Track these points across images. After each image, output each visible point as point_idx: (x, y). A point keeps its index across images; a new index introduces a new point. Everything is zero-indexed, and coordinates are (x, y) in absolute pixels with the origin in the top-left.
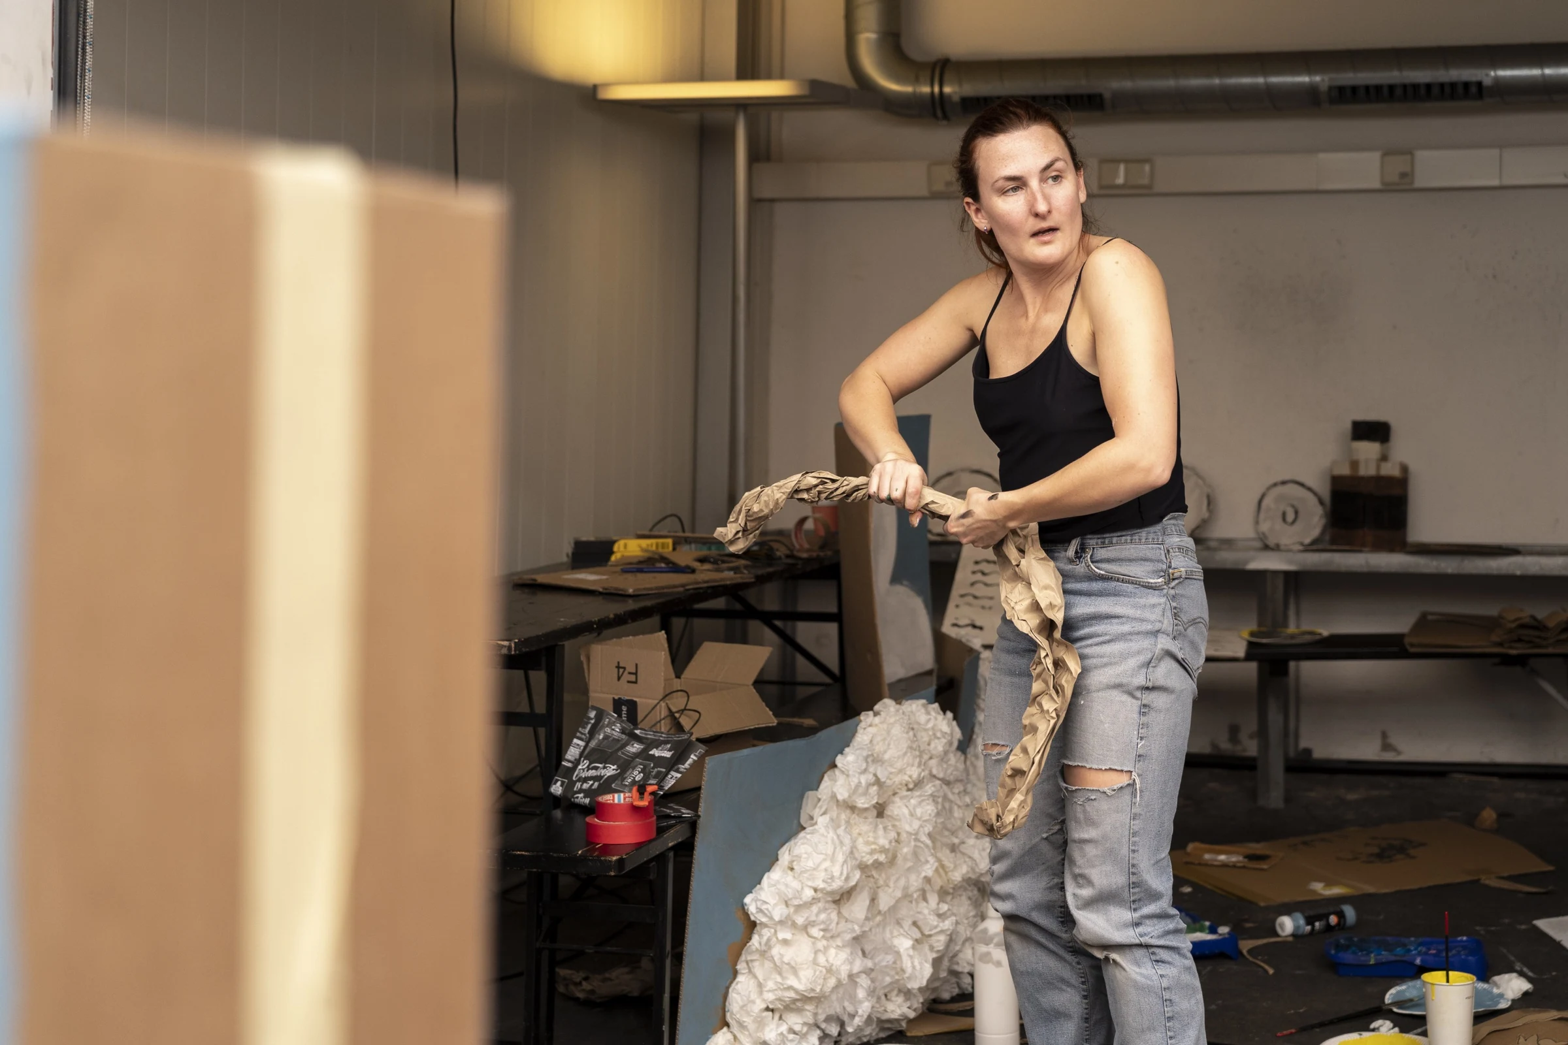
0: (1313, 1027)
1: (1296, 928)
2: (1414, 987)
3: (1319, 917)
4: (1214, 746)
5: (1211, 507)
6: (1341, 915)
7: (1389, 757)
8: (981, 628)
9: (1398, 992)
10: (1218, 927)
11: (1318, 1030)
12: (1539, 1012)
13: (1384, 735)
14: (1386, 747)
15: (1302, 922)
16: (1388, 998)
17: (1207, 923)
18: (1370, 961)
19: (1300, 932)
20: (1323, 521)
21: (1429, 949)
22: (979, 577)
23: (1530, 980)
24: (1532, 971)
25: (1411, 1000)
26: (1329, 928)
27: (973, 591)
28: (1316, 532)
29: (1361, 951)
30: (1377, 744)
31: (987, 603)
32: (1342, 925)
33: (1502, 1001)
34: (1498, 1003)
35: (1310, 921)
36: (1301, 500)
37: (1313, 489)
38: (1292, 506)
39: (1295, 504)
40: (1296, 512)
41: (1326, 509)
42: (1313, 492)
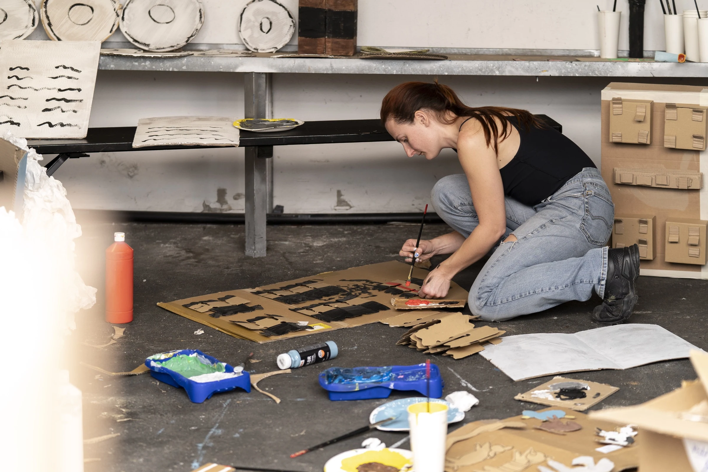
0: (318, 447)
1: (293, 362)
2: (391, 407)
3: (310, 353)
4: (205, 206)
5: (203, 19)
6: (327, 349)
7: (343, 210)
8: (18, 124)
9: (380, 413)
10: (234, 367)
11: (322, 449)
12: (488, 423)
13: (339, 194)
14: (341, 202)
15: (297, 357)
16: (373, 419)
17: (224, 364)
18: (355, 388)
19: (296, 365)
20: (292, 30)
21: (398, 375)
22: (14, 81)
23: (476, 395)
24: (475, 387)
25: (390, 419)
26: (318, 360)
27: (10, 93)
28: (287, 39)
29: (346, 378)
30: (334, 200)
31: (22, 103)
32: (327, 358)
33: (457, 414)
34: (454, 416)
35: (303, 356)
36: (274, 14)
37: (284, 5)
38: (268, 18)
39: (269, 17)
40: (271, 23)
41: (294, 21)
42: (284, 7)
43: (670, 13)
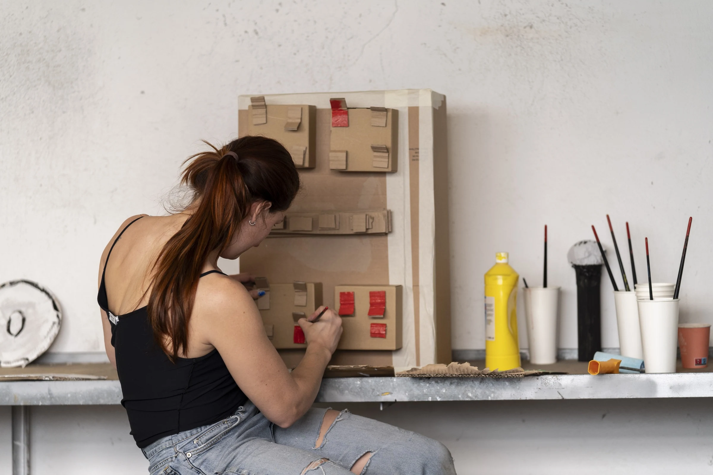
20: (55, 330)
28: (44, 345)
36: (31, 305)
37: (48, 290)
38: (20, 312)
39: (23, 310)
40: (24, 320)
41: (60, 316)
42: (47, 293)
43: (628, 289)
